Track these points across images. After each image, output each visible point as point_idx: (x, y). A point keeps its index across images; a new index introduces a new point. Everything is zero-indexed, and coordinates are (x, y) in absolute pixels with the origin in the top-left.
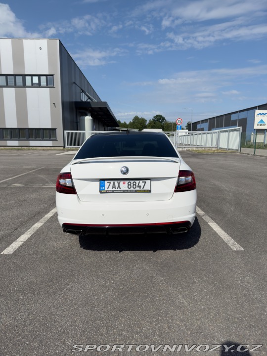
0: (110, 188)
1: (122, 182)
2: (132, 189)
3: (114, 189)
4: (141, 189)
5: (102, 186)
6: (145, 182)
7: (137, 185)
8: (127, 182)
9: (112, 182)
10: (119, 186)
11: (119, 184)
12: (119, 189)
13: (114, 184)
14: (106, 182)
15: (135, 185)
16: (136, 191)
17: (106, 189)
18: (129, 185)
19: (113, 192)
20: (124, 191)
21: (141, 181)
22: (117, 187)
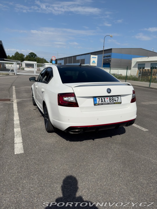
0: (100, 102)
1: (106, 98)
2: (112, 102)
3: (102, 103)
4: (117, 102)
5: (95, 101)
6: (118, 98)
7: (114, 99)
8: (108, 98)
9: (101, 98)
10: (105, 101)
11: (104, 99)
12: (105, 102)
13: (102, 99)
14: (97, 98)
15: (113, 99)
16: (114, 103)
17: (98, 103)
18: (110, 100)
19: (102, 104)
20: (108, 104)
21: (116, 97)
22: (103, 101)
